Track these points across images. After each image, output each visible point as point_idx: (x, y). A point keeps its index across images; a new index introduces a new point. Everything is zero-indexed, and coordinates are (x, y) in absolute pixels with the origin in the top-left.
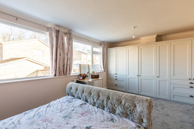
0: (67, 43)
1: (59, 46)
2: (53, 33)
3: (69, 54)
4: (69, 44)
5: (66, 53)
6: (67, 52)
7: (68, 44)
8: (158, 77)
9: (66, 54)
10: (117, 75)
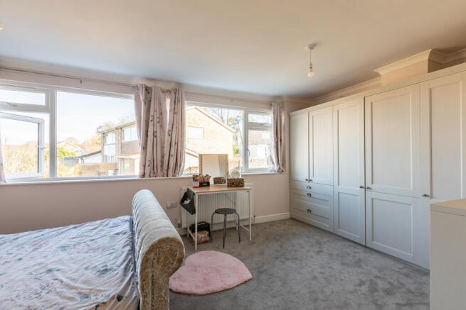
0: (170, 111)
1: (151, 118)
2: (140, 94)
3: (174, 132)
4: (174, 113)
5: (167, 131)
6: (171, 129)
7: (172, 112)
8: (425, 195)
9: (167, 133)
10: (310, 184)
